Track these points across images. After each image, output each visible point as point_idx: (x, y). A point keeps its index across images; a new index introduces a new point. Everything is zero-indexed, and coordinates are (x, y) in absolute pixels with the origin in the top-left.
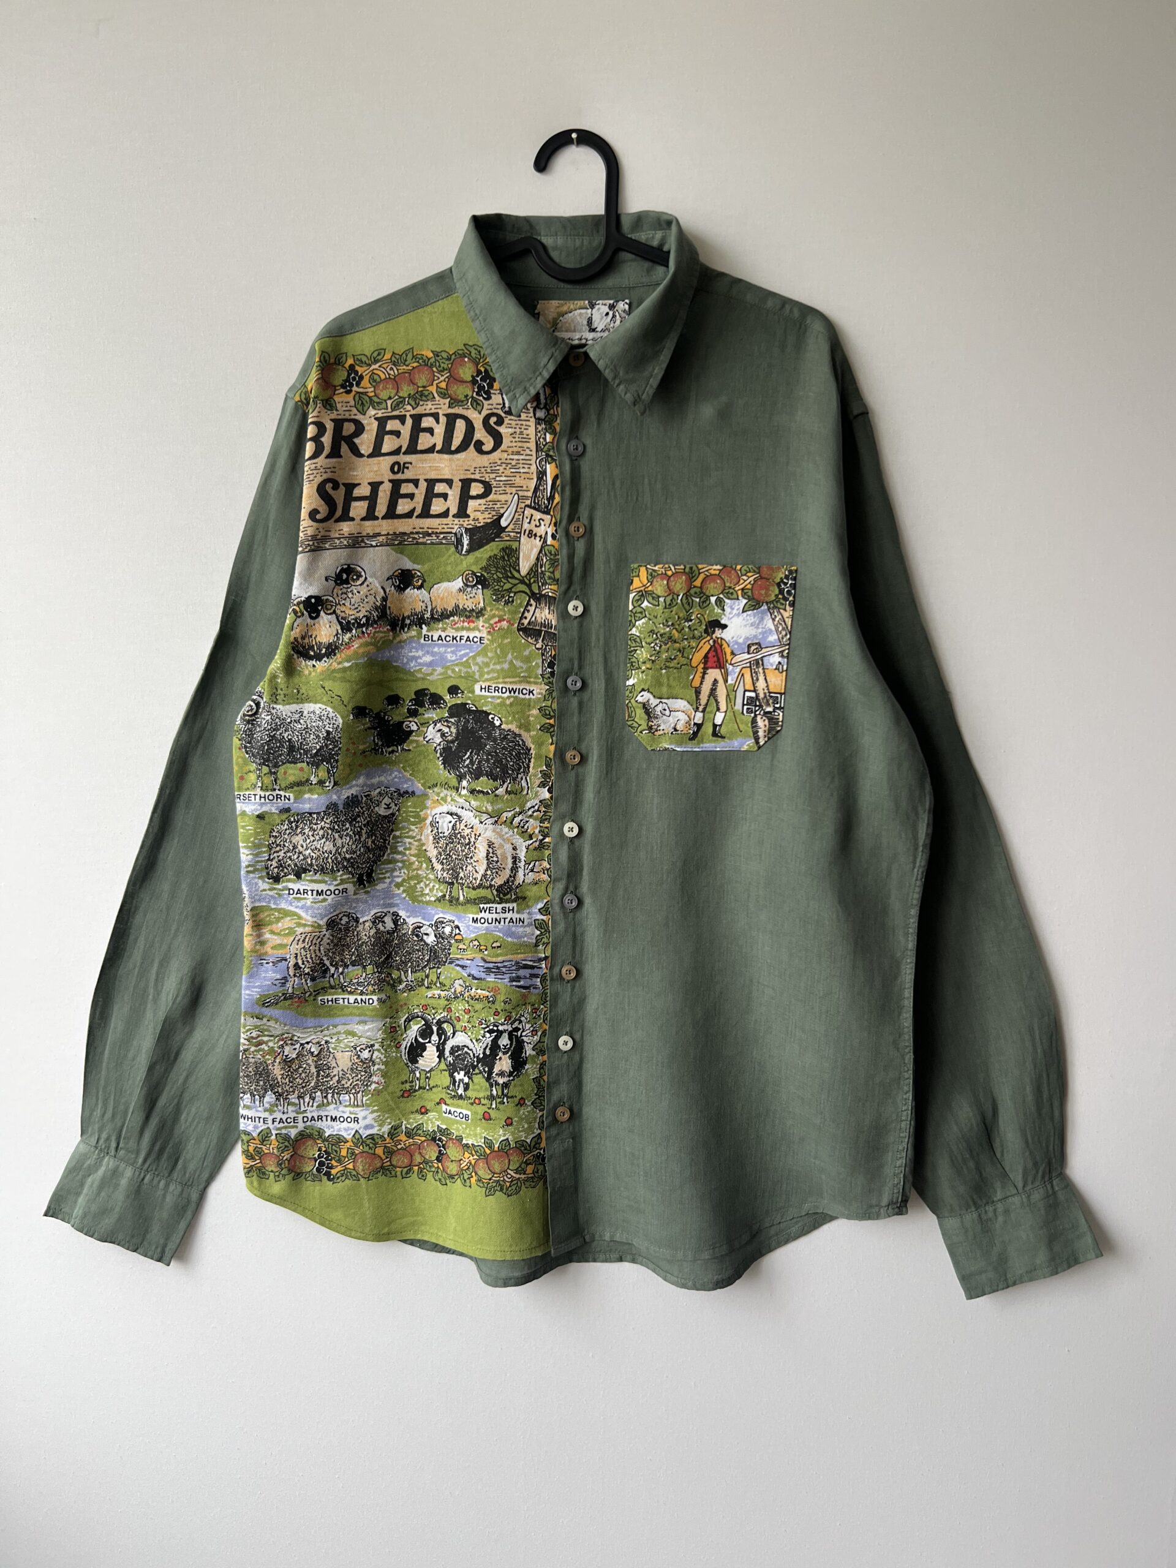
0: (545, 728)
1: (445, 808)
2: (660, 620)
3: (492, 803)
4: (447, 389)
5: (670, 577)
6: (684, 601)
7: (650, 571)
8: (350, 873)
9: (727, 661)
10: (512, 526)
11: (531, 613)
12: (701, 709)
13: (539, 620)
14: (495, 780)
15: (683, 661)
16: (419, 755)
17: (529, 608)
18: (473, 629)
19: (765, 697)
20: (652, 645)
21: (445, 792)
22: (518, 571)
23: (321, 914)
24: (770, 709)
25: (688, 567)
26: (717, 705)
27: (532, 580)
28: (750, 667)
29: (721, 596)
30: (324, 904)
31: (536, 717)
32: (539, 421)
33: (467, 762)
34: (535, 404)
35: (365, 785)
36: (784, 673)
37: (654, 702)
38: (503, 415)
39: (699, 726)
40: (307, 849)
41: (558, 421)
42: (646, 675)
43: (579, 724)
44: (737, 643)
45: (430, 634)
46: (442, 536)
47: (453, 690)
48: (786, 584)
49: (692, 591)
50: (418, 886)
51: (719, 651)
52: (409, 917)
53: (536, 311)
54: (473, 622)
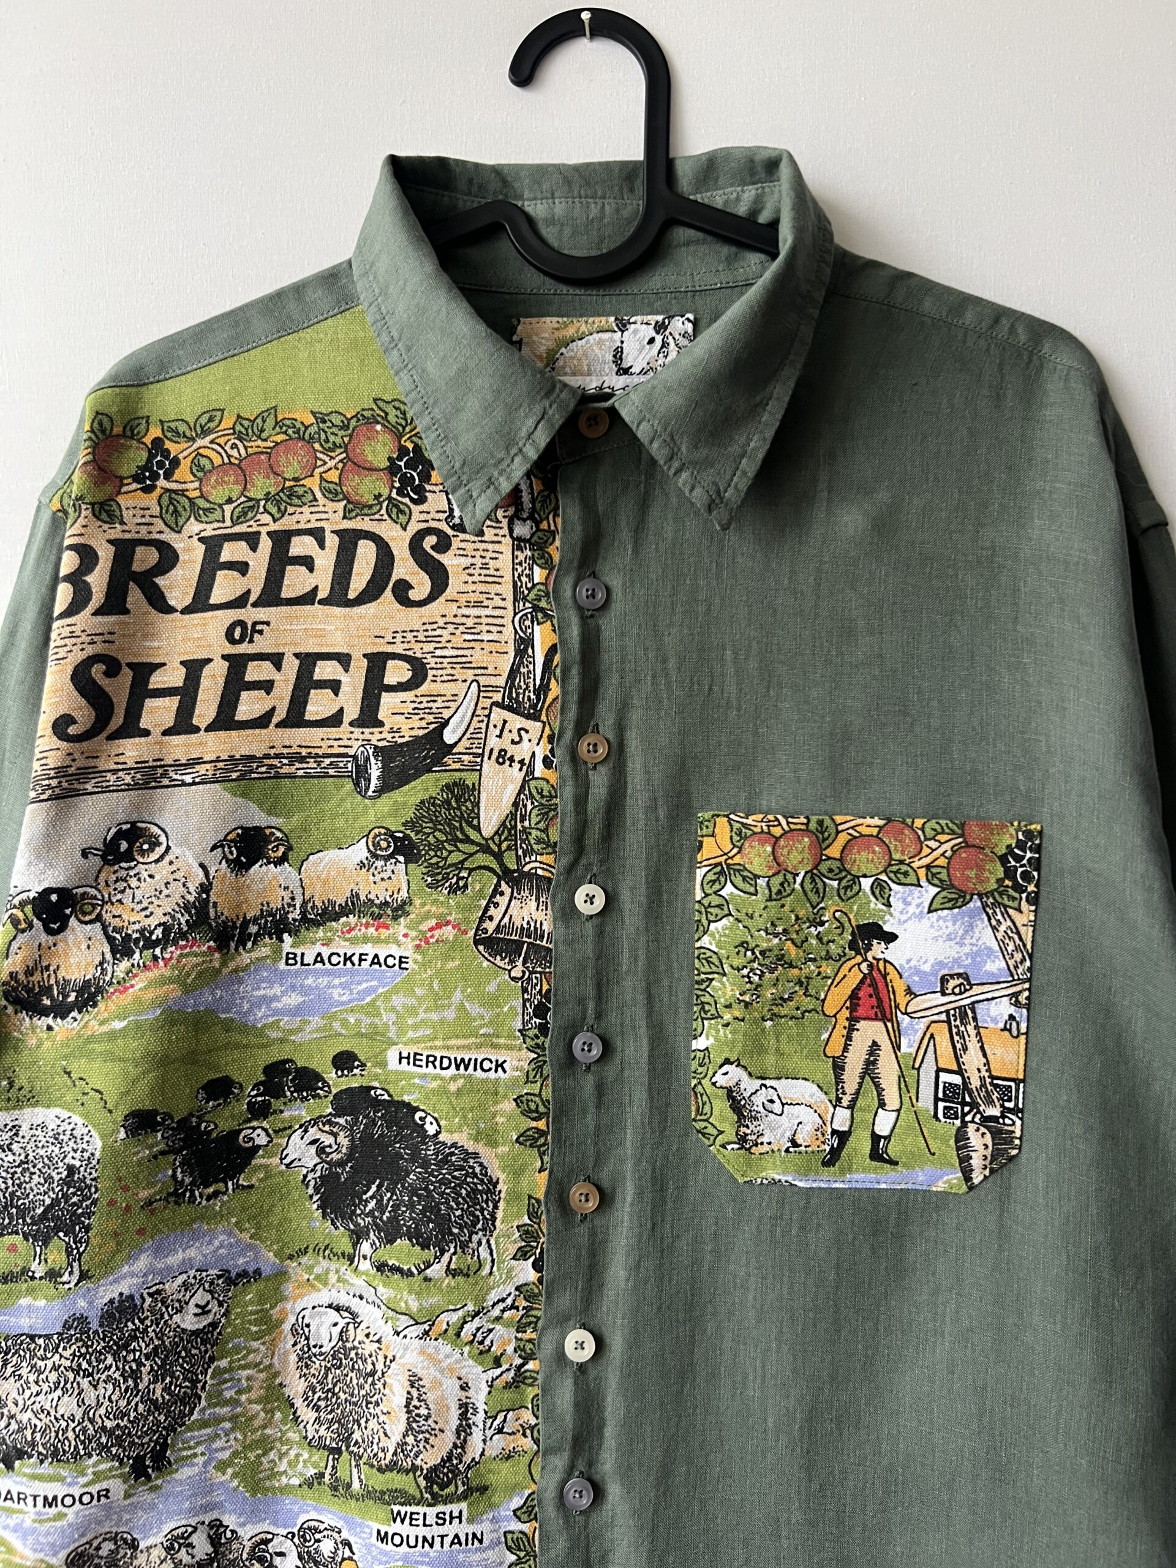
0: (527, 1139)
1: (324, 1296)
2: (759, 922)
3: (418, 1294)
4: (340, 484)
5: (777, 839)
6: (808, 886)
7: (736, 826)
8: (116, 1457)
9: (897, 1007)
10: (465, 743)
11: (502, 908)
12: (845, 1103)
13: (518, 924)
14: (425, 1246)
15: (808, 1003)
16: (270, 1194)
17: (498, 898)
18: (387, 941)
19: (983, 1085)
20: (745, 972)
21: (325, 1263)
22: (478, 829)
23: (53, 1545)
24: (995, 1111)
25: (814, 819)
26: (879, 1095)
27: (504, 846)
28: (948, 1022)
29: (883, 877)
30: (58, 1524)
31: (510, 1118)
32: (519, 543)
33: (372, 1205)
34: (511, 511)
35: (151, 1270)
36: (1023, 1038)
37: (749, 1085)
38: (450, 532)
39: (843, 1137)
40: (25, 1409)
41: (557, 543)
42: (733, 1032)
43: (598, 1127)
44: (918, 972)
45: (299, 952)
46: (327, 761)
47: (344, 1061)
48: (1019, 859)
49: (823, 868)
50: (264, 1460)
51: (881, 985)
52: (243, 1525)
53: (515, 338)
54: (387, 928)
